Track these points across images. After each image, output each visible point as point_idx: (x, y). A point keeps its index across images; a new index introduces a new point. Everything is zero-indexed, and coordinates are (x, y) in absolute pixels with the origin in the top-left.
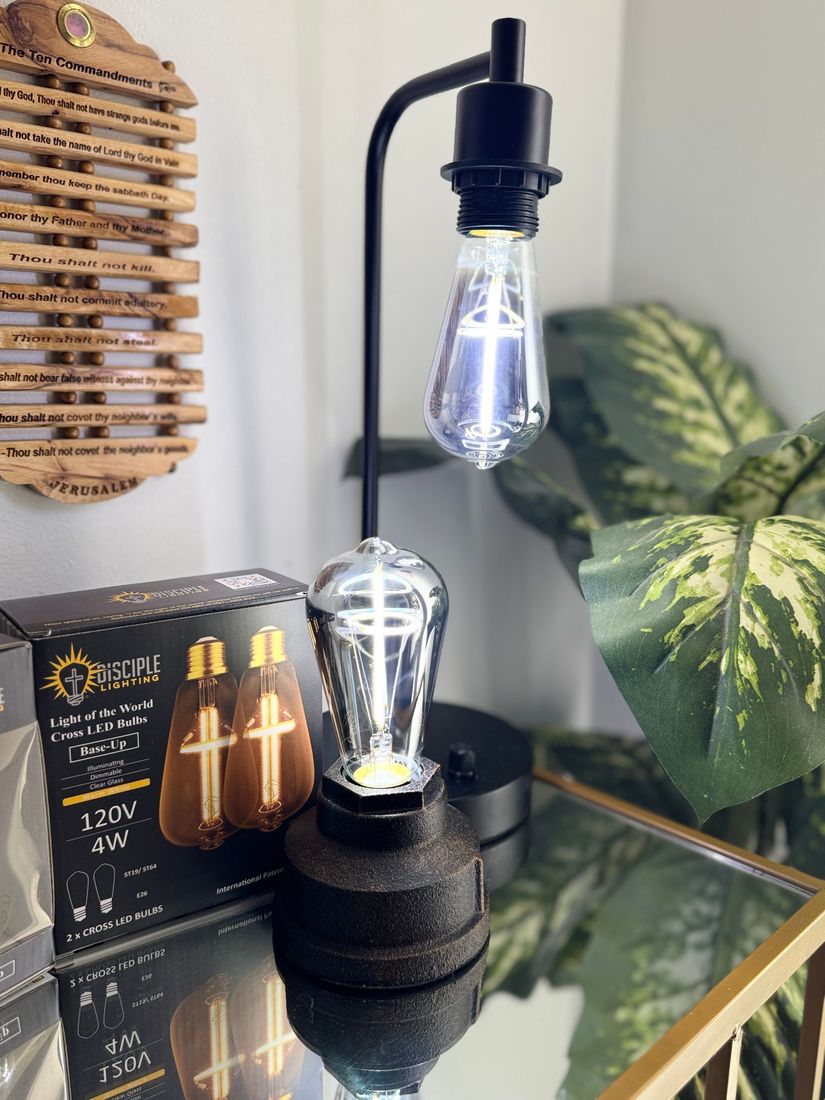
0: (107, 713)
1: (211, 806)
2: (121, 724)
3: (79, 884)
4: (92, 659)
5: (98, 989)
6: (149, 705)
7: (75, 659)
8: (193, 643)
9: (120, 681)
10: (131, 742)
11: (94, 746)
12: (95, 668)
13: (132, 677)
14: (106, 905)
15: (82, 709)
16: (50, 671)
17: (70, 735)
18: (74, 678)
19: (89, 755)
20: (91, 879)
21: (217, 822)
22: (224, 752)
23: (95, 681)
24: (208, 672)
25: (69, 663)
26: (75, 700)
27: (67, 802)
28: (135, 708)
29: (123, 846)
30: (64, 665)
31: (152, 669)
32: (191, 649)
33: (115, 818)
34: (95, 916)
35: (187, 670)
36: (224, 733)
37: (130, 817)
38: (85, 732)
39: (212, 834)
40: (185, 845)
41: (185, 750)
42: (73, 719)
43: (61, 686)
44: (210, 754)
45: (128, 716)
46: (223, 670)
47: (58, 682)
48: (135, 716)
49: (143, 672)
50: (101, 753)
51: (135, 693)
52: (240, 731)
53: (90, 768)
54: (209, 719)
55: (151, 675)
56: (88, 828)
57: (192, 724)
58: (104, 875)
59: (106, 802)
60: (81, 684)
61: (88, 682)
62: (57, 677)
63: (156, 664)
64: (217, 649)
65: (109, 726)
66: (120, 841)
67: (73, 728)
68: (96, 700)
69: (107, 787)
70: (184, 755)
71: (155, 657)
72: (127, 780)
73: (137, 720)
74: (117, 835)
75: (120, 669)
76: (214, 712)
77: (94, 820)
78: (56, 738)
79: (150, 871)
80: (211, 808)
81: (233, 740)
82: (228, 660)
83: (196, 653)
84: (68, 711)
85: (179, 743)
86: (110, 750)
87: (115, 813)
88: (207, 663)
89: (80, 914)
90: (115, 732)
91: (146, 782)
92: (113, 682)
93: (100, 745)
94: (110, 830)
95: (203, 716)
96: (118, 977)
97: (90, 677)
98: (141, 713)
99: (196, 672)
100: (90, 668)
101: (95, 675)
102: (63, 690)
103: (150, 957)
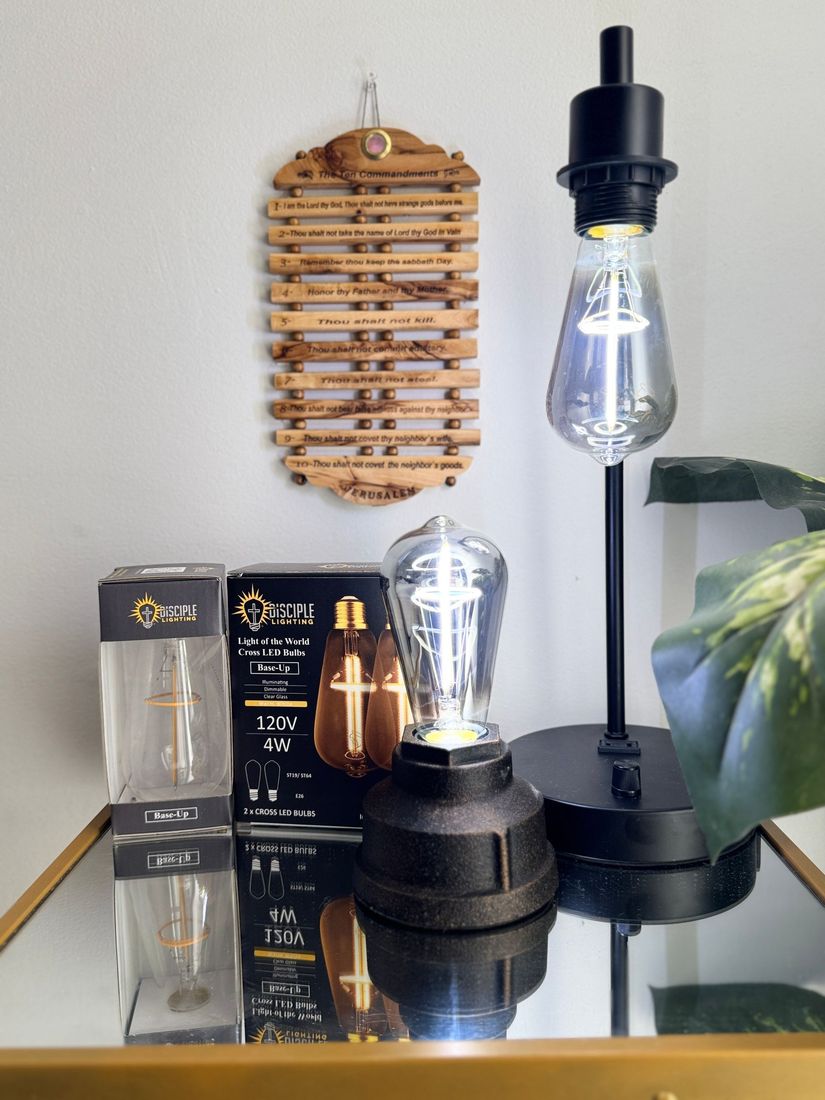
0: (275, 641)
1: (355, 740)
2: (286, 652)
3: (253, 769)
4: (266, 598)
5: (266, 861)
6: (307, 642)
7: (254, 596)
8: (339, 599)
9: (286, 618)
10: (293, 668)
11: (268, 665)
12: (268, 606)
13: (293, 618)
14: (273, 795)
15: (259, 635)
16: (239, 602)
17: (251, 653)
18: (254, 610)
19: (263, 671)
20: (263, 769)
21: (360, 755)
22: (366, 696)
23: (268, 615)
24: (351, 625)
25: (250, 598)
26: (255, 627)
27: (249, 703)
28: (296, 642)
29: (286, 750)
30: (248, 600)
31: (308, 614)
32: (338, 604)
33: (281, 726)
34: (263, 801)
35: (334, 621)
36: (365, 680)
37: (292, 729)
38: (261, 653)
39: (356, 764)
40: (335, 766)
41: (334, 686)
42: (254, 641)
43: (245, 614)
44: (354, 695)
45: (291, 648)
46: (363, 626)
47: (244, 611)
48: (297, 648)
49: (302, 615)
50: (272, 672)
51: (296, 631)
52: (379, 683)
53: (264, 682)
54: (353, 664)
55: (308, 619)
56: (261, 728)
57: (339, 666)
58: (272, 769)
59: (276, 711)
60: (259, 616)
61: (263, 615)
62: (243, 608)
63: (311, 611)
64: (358, 607)
65: (278, 652)
66: (283, 745)
67: (253, 648)
68: (269, 630)
69: (275, 699)
70: (333, 690)
71: (310, 605)
72: (291, 698)
73: (297, 653)
74: (282, 740)
75: (285, 609)
76: (357, 660)
77: (267, 723)
78: (242, 652)
79: (305, 779)
80: (355, 742)
81: (373, 688)
82: (367, 618)
83: (341, 607)
84: (250, 634)
85: (329, 679)
86: (278, 671)
87: (281, 721)
88: (351, 618)
89: (254, 794)
90: (282, 658)
91: (304, 704)
92: (280, 618)
93: (271, 665)
94: (277, 735)
95: (348, 661)
96: (280, 856)
97: (264, 612)
98: (301, 648)
99: (341, 624)
100: (265, 604)
101: (268, 611)
102: (246, 618)
103: (305, 851)
